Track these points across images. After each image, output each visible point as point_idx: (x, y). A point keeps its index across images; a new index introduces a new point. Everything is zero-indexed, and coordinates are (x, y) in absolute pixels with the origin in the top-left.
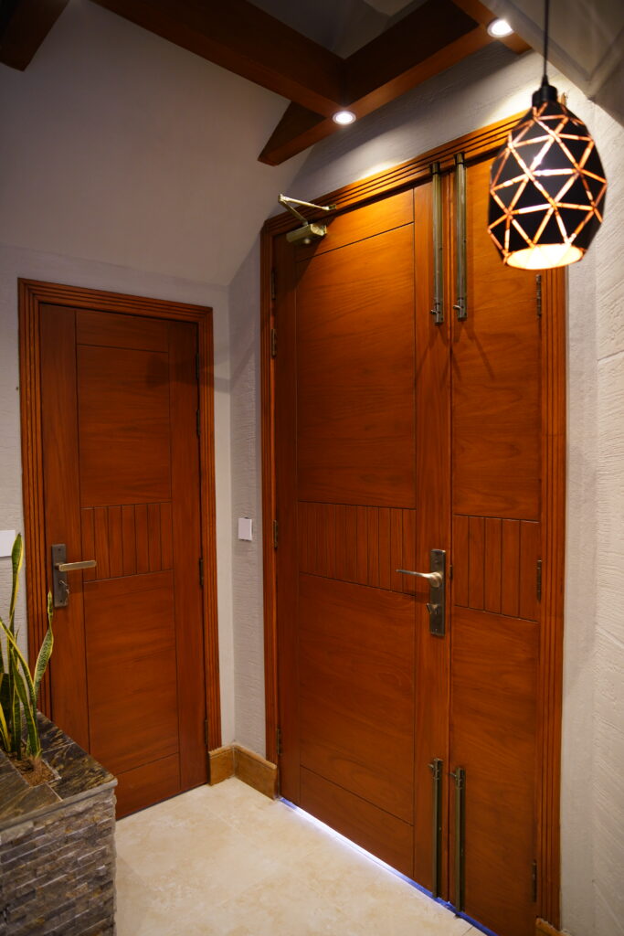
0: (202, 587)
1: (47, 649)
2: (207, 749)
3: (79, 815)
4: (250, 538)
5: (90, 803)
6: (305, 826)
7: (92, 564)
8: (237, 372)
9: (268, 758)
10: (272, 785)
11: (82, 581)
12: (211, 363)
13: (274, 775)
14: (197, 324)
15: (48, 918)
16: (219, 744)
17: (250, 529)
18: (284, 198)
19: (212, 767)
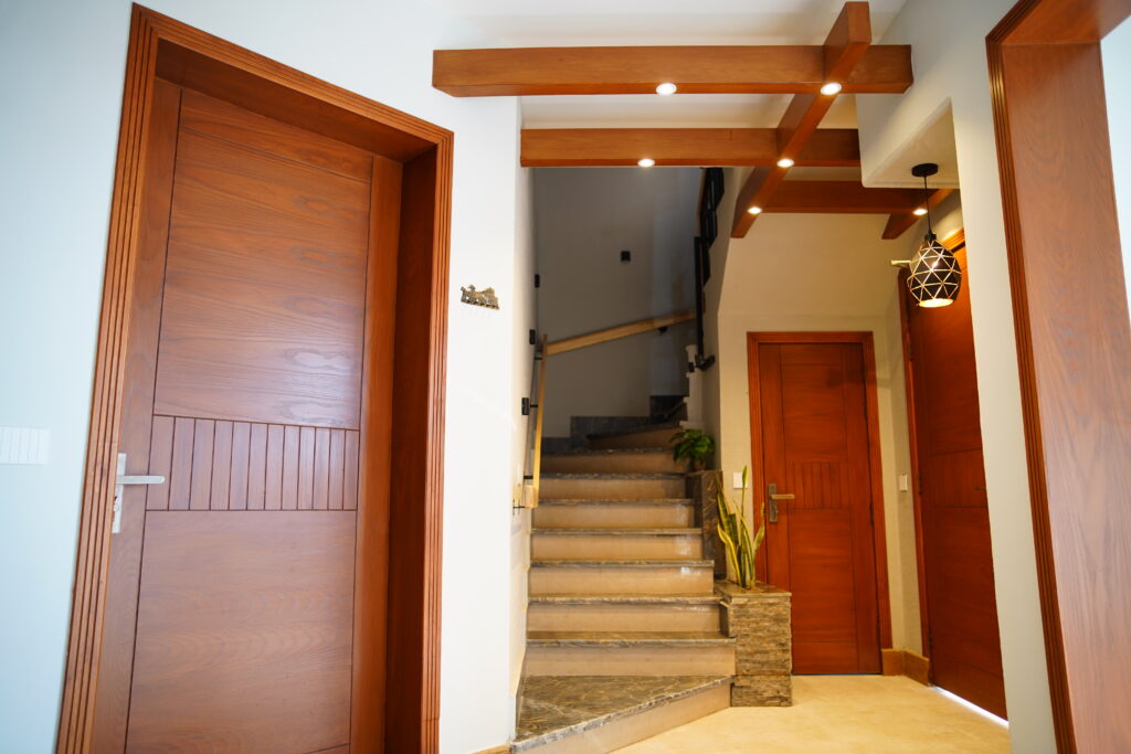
0: (872, 523)
1: (761, 533)
2: (880, 646)
3: (771, 605)
4: (906, 488)
5: (776, 601)
6: (950, 702)
7: (792, 496)
8: (893, 373)
9: (924, 654)
10: (926, 675)
11: (787, 507)
12: (873, 368)
13: (928, 666)
14: (861, 344)
15: (757, 652)
16: (889, 645)
17: (905, 483)
18: (894, 262)
19: (884, 662)
